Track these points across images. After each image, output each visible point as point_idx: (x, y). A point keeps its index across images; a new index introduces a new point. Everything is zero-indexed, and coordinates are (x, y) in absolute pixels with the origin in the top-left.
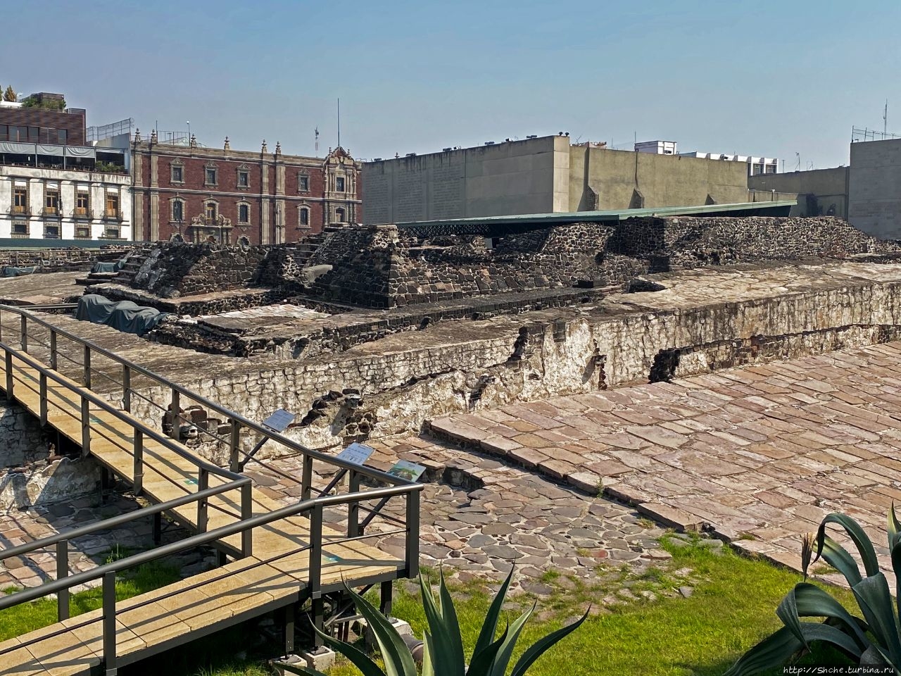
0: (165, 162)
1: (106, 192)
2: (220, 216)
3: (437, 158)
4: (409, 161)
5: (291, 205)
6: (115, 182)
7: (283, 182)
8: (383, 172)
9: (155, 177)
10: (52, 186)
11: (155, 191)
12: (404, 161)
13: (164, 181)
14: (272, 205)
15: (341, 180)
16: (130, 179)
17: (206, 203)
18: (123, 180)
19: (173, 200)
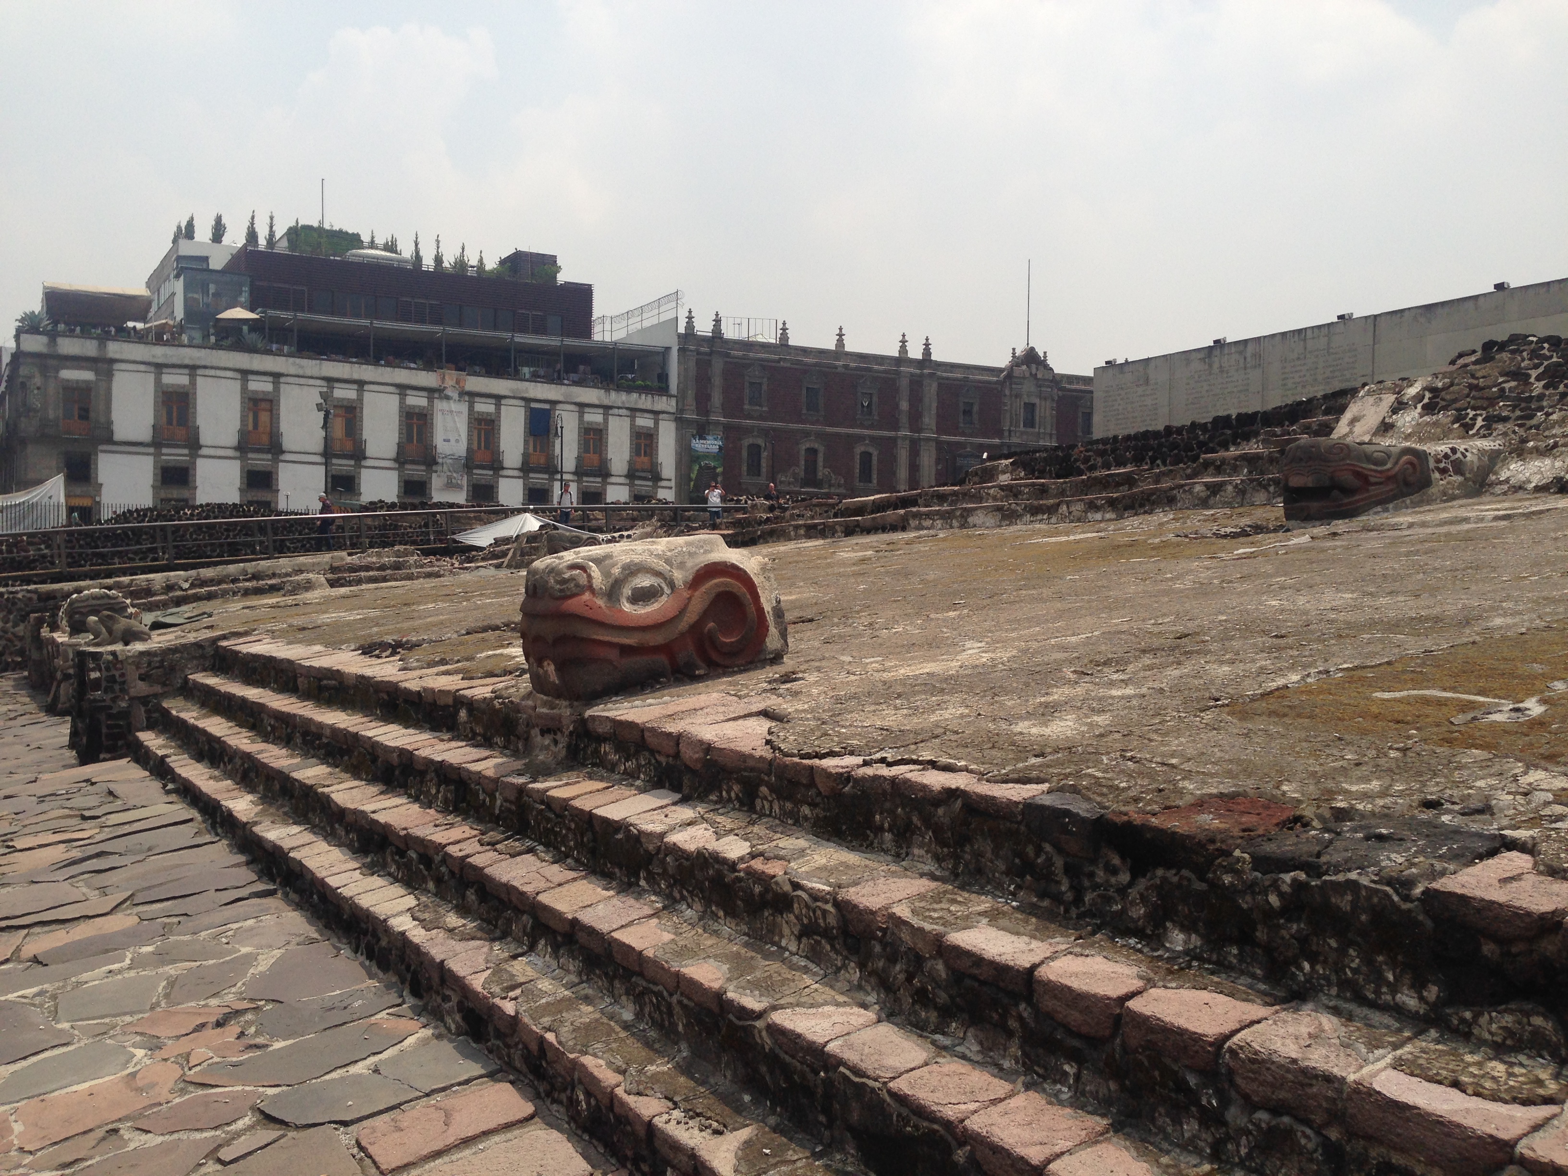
0: (734, 374)
1: (633, 425)
2: (827, 471)
5: (946, 452)
6: (649, 407)
7: (934, 411)
8: (1147, 381)
9: (717, 398)
11: (717, 423)
13: (732, 406)
14: (914, 453)
15: (1030, 408)
16: (673, 402)
17: (803, 447)
18: (663, 404)
19: (747, 442)
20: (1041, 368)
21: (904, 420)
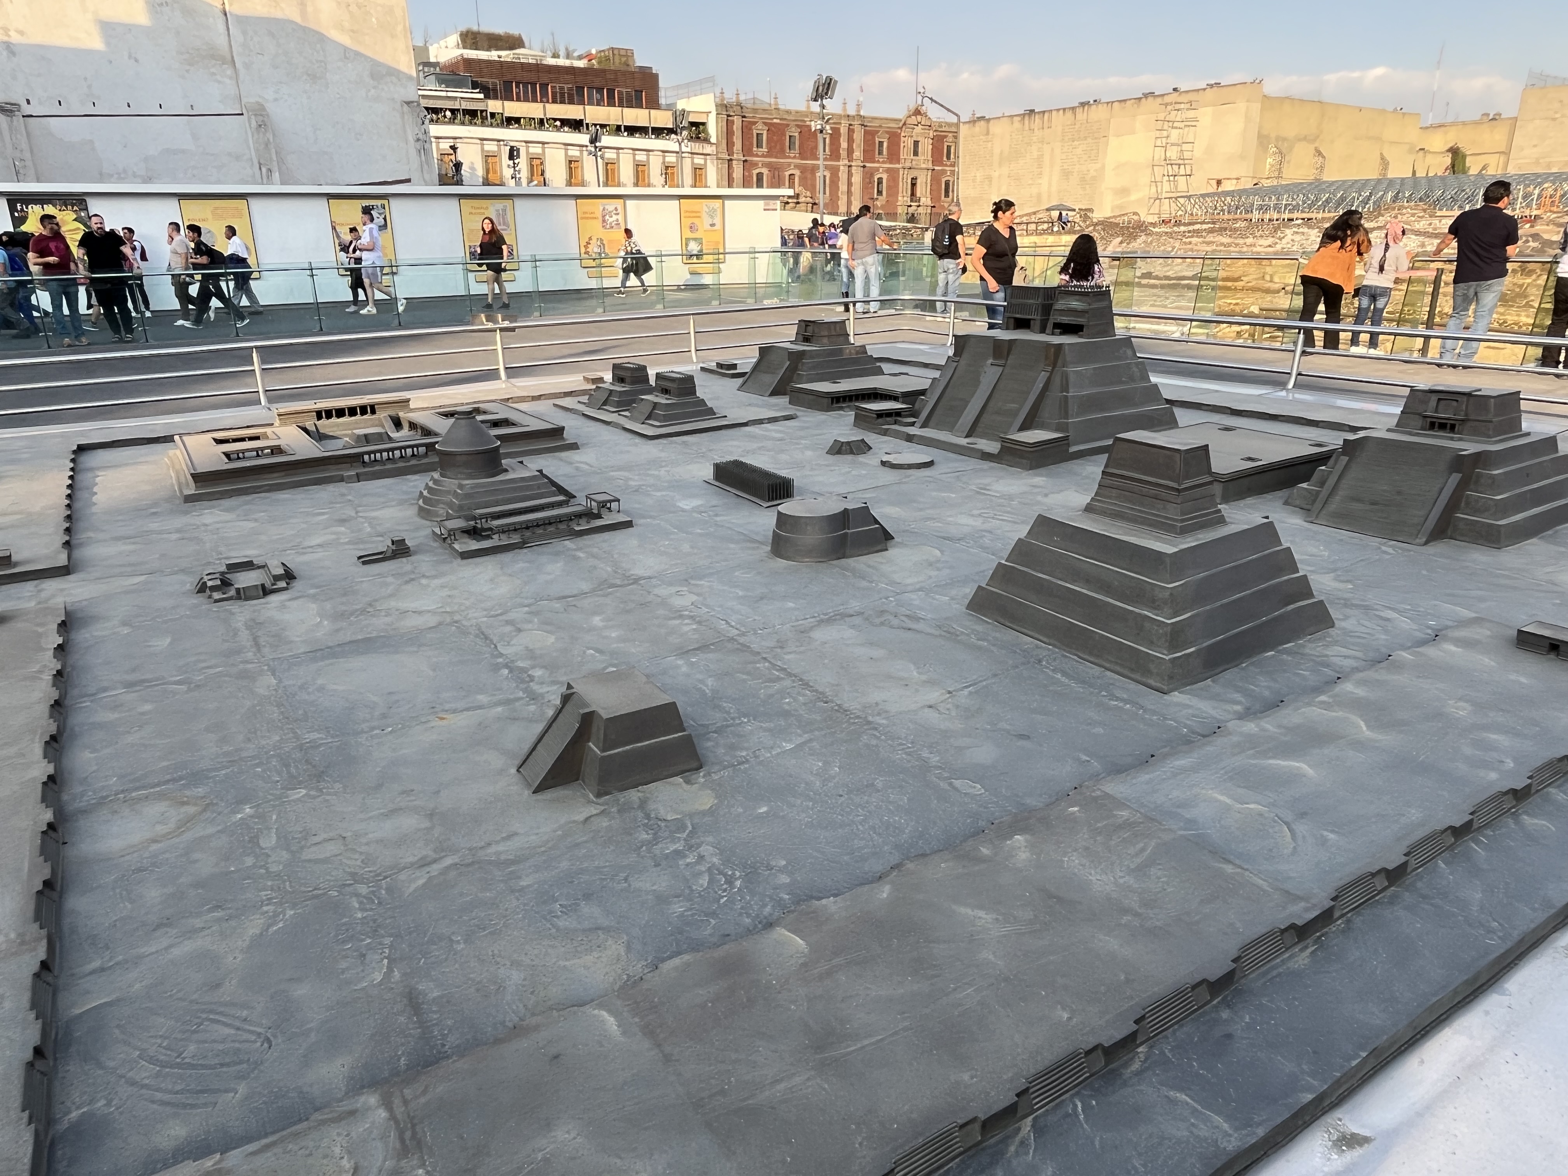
0: (747, 128)
1: (693, 163)
2: (800, 188)
3: (1069, 114)
4: (1027, 118)
5: (868, 175)
6: (701, 152)
7: (861, 148)
8: (988, 133)
9: (738, 145)
10: (641, 157)
11: (739, 160)
12: (1019, 118)
13: (747, 150)
14: (850, 175)
15: (916, 143)
16: (714, 147)
17: (787, 174)
18: (708, 149)
19: (755, 172)
20: (924, 118)
21: (843, 153)
